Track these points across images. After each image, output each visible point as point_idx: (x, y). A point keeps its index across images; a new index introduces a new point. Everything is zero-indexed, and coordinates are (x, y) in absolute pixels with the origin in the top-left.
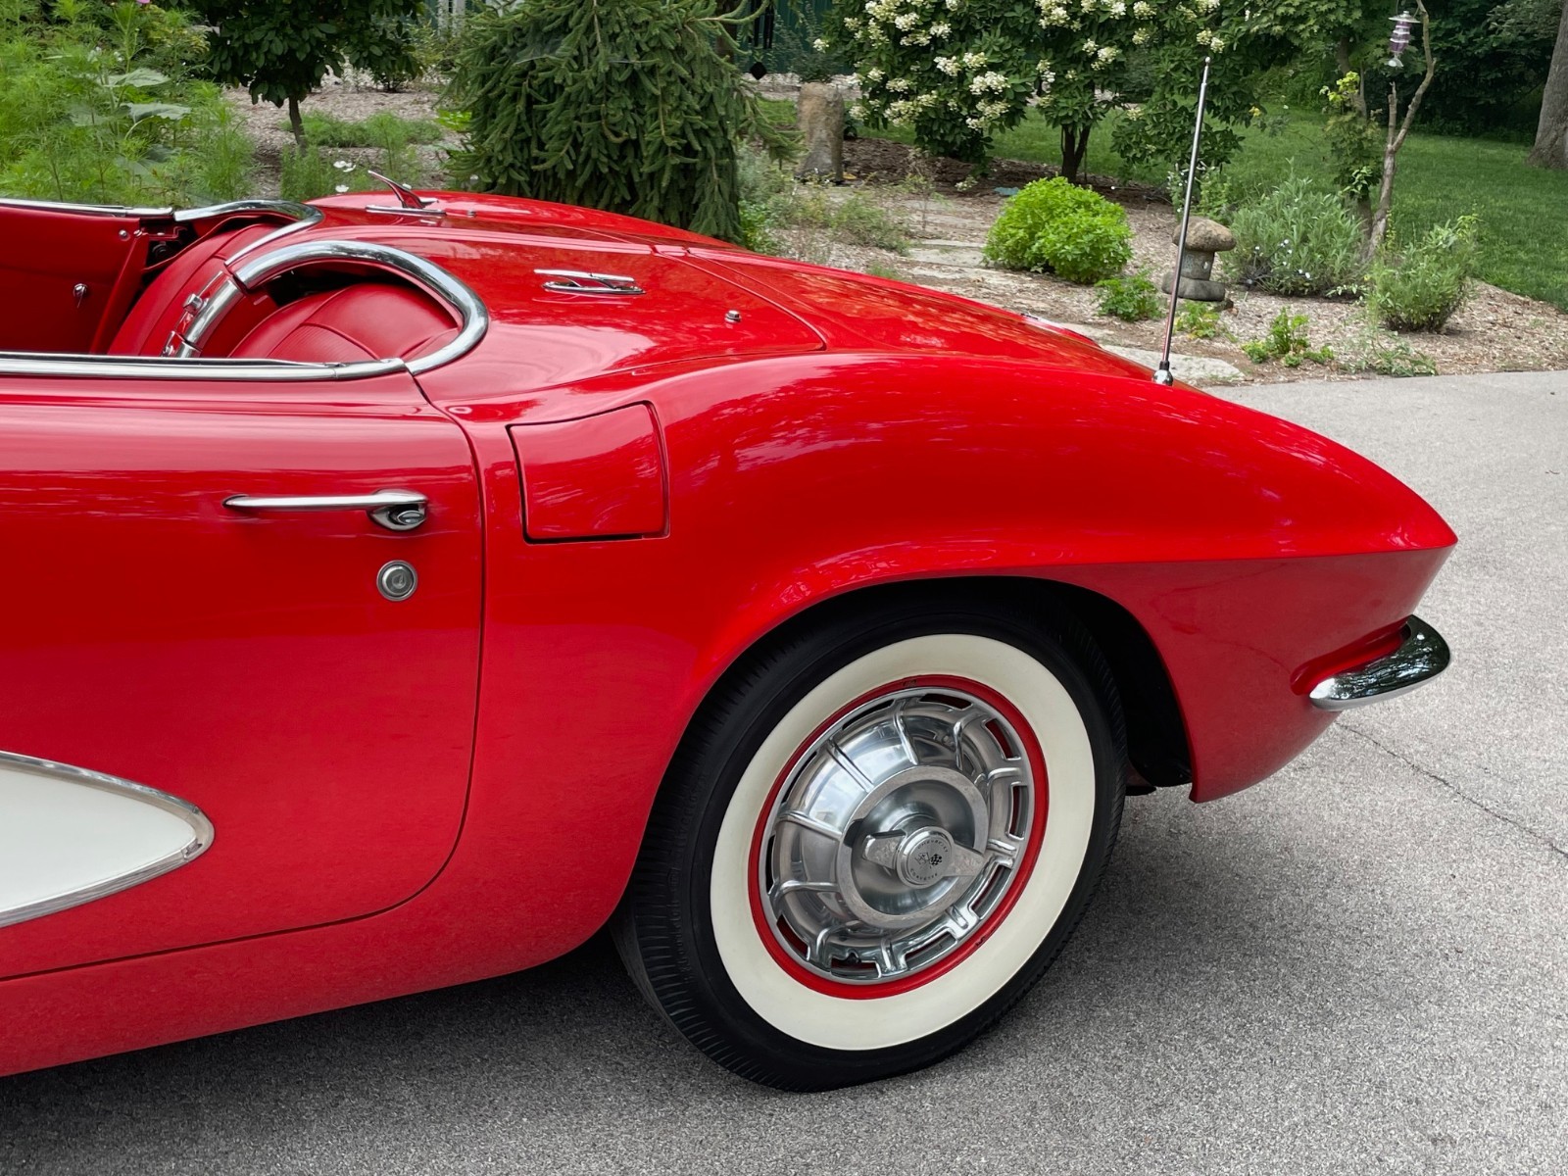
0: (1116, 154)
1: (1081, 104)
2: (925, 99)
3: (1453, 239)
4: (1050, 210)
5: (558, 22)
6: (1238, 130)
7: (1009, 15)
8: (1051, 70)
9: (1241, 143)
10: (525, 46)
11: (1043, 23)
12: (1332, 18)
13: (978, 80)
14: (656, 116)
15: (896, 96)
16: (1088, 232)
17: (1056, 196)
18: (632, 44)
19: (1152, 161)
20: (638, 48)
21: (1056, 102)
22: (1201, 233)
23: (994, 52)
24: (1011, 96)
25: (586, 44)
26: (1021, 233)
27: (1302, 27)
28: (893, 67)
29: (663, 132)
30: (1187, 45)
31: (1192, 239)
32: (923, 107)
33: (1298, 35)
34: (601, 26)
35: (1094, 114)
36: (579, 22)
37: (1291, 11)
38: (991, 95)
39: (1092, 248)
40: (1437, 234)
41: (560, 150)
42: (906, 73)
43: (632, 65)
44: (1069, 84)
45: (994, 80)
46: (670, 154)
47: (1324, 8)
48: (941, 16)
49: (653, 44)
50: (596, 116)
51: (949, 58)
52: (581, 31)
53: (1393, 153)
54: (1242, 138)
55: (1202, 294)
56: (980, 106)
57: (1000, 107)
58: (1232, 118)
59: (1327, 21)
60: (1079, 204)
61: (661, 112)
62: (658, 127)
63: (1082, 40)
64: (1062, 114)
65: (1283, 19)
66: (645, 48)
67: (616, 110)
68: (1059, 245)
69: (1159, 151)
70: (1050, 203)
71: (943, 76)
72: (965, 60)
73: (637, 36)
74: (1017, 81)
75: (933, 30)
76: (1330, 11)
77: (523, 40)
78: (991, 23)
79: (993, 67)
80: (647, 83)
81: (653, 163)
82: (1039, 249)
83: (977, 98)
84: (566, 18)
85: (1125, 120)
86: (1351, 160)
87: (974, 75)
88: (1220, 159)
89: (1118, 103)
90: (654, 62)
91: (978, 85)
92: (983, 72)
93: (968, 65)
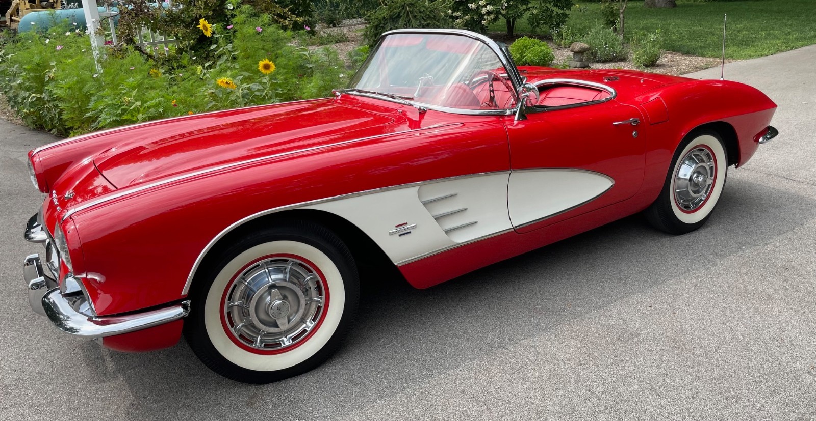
0: (530, 26)
2: (466, 18)
3: (655, 37)
4: (526, 47)
5: (397, 15)
6: (567, 12)
9: (569, 16)
10: (387, 23)
13: (484, 9)
15: (457, 18)
16: (541, 52)
17: (527, 43)
18: (421, 18)
19: (541, 26)
20: (423, 19)
21: (508, 12)
22: (580, 47)
24: (495, 12)
25: (407, 20)
26: (518, 56)
28: (454, 8)
31: (576, 49)
32: (466, 20)
34: (411, 14)
35: (521, 14)
36: (404, 14)
38: (488, 13)
39: (543, 57)
40: (650, 36)
42: (458, 10)
43: (423, 24)
44: (511, 5)
45: (489, 7)
49: (427, 17)
51: (472, 3)
53: (622, 13)
54: (569, 15)
55: (583, 66)
56: (485, 17)
57: (492, 16)
58: (565, 9)
60: (535, 44)
64: (511, 16)
66: (425, 18)
68: (533, 58)
69: (544, 23)
70: (525, 45)
71: (471, 10)
72: (480, 3)
73: (422, 15)
74: (496, 7)
77: (386, 21)
79: (487, 4)
82: (526, 60)
83: (484, 15)
84: (399, 13)
85: (530, 14)
86: (610, 17)
87: (482, 7)
88: (563, 22)
89: (528, 9)
90: (428, 22)
91: (484, 10)
92: (485, 6)
93: (480, 5)
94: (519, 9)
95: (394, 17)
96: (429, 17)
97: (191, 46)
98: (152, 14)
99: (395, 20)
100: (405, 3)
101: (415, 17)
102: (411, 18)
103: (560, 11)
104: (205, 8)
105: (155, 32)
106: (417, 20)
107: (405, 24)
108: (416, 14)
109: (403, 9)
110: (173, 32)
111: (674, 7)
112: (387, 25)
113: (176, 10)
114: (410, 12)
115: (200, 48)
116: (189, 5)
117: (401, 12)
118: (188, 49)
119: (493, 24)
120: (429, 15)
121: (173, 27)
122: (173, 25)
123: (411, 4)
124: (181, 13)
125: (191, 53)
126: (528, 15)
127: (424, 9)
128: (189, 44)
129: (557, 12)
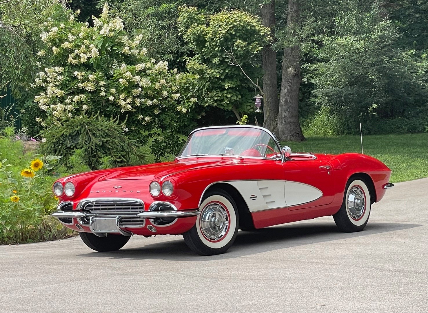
5: (75, 133)
12: (233, 99)
25: (87, 137)
29: (115, 158)
33: (222, 105)
34: (90, 132)
37: (219, 98)
47: (229, 96)
49: (106, 134)
52: (85, 134)
65: (216, 101)
73: (101, 133)
77: (65, 138)
90: (107, 139)
99: (74, 138)
100: (84, 122)
101: (94, 134)
102: (91, 136)
106: (96, 137)
107: (86, 141)
108: (95, 132)
109: (83, 127)
123: (89, 123)
127: (102, 128)
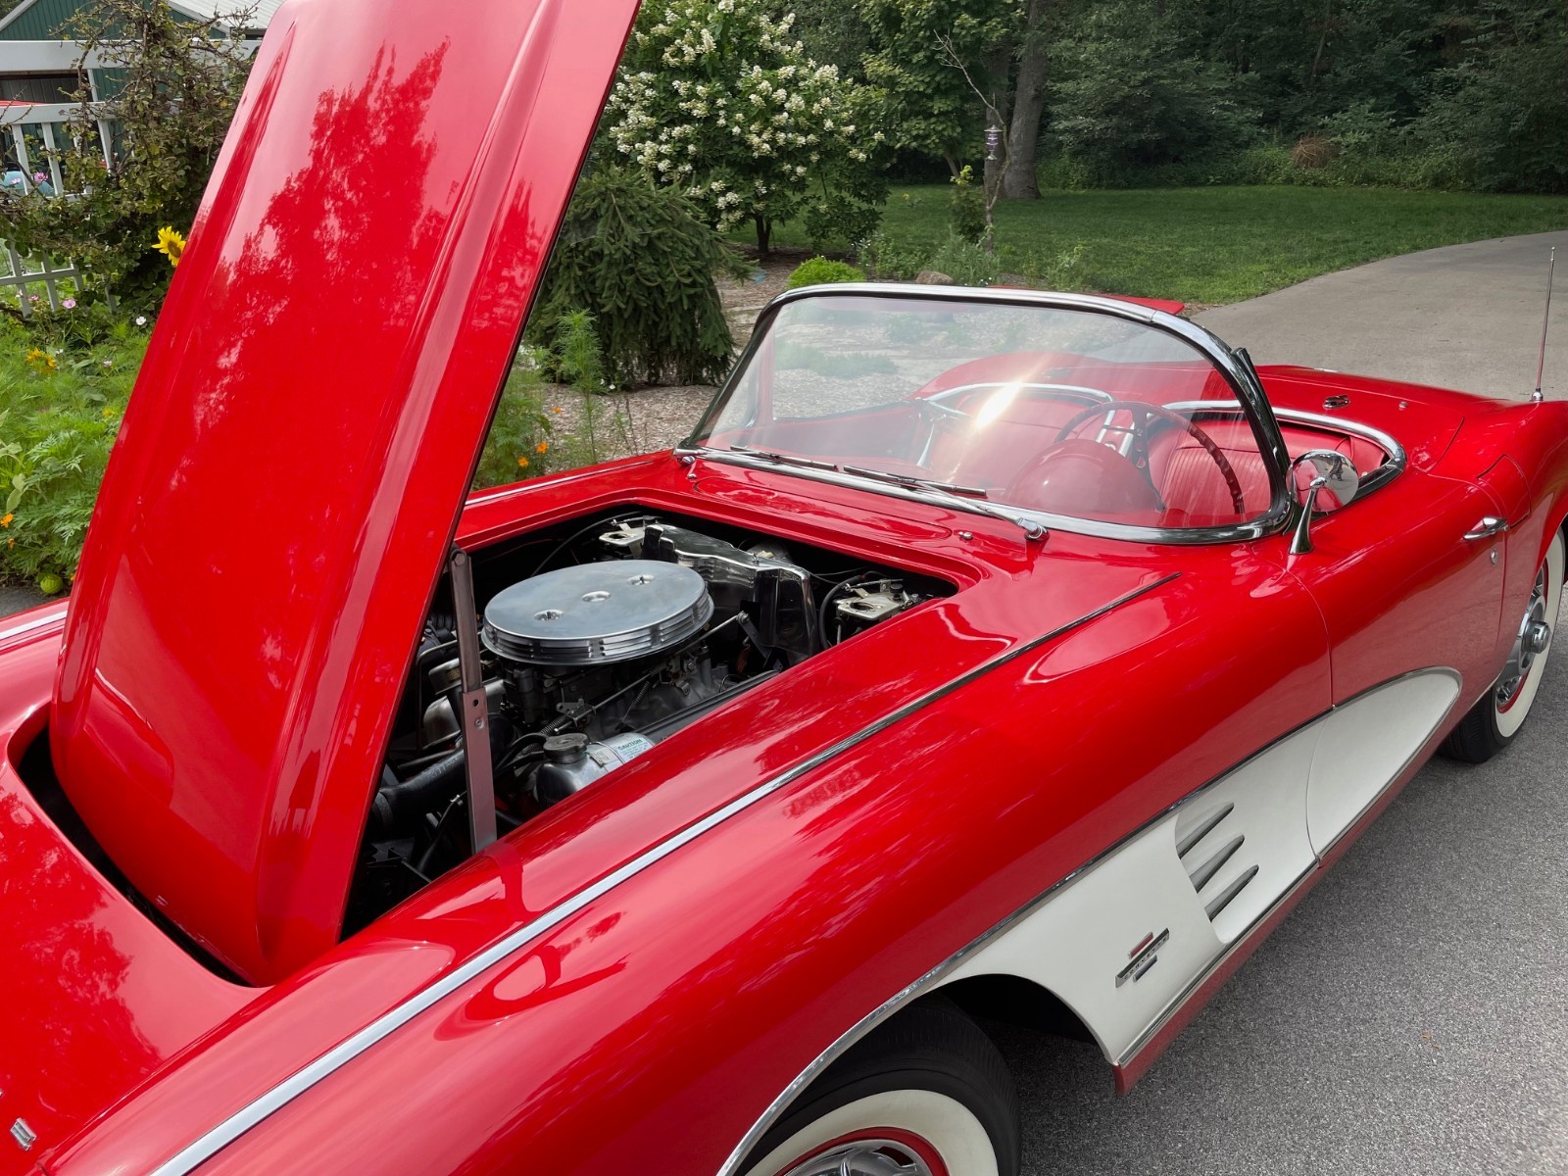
1: (784, 206)
5: (588, 215)
6: (879, 209)
7: (731, 152)
8: (764, 186)
9: (881, 216)
11: (756, 154)
12: (946, 133)
13: (721, 199)
14: (668, 265)
18: (645, 221)
20: (648, 222)
21: (767, 205)
23: (727, 179)
24: (743, 206)
25: (614, 224)
27: (929, 141)
29: (677, 275)
30: (842, 159)
33: (927, 146)
34: (621, 211)
36: (607, 212)
37: (921, 132)
38: (730, 208)
40: (1060, 259)
41: (612, 296)
43: (648, 234)
44: (773, 192)
45: (731, 197)
46: (682, 287)
47: (940, 128)
48: (682, 159)
49: (657, 219)
50: (632, 271)
51: (697, 186)
52: (610, 217)
53: (990, 211)
54: (881, 213)
56: (723, 216)
57: (738, 214)
58: (874, 201)
59: (943, 135)
61: (671, 263)
62: (672, 272)
63: (780, 164)
64: (774, 214)
65: (916, 138)
66: (653, 222)
67: (645, 266)
69: (839, 230)
70: (822, 274)
72: (713, 187)
73: (646, 215)
74: (745, 196)
75: (681, 169)
76: (944, 129)
78: (717, 160)
79: (728, 189)
80: (660, 245)
81: (673, 296)
83: (721, 211)
84: (594, 210)
85: (809, 212)
86: (969, 219)
87: (717, 196)
88: (872, 228)
89: (805, 201)
90: (660, 230)
91: (721, 202)
92: (723, 193)
93: (712, 190)
94: (790, 201)
95: (583, 218)
96: (662, 221)
97: (112, 285)
98: (19, 212)
99: (587, 225)
100: (607, 188)
101: (630, 218)
102: (622, 221)
103: (865, 206)
104: (152, 197)
105: (25, 254)
106: (634, 225)
107: (610, 235)
108: (633, 213)
109: (604, 200)
110: (73, 255)
111: (1037, 198)
112: (569, 234)
113: (74, 200)
114: (620, 207)
115: (139, 288)
116: (105, 186)
117: (599, 206)
118: (107, 293)
119: (739, 229)
120: (660, 215)
121: (71, 240)
122: (69, 236)
123: (619, 190)
124: (87, 209)
125: (113, 302)
126: (806, 214)
127: (651, 202)
128: (108, 280)
129: (859, 208)
